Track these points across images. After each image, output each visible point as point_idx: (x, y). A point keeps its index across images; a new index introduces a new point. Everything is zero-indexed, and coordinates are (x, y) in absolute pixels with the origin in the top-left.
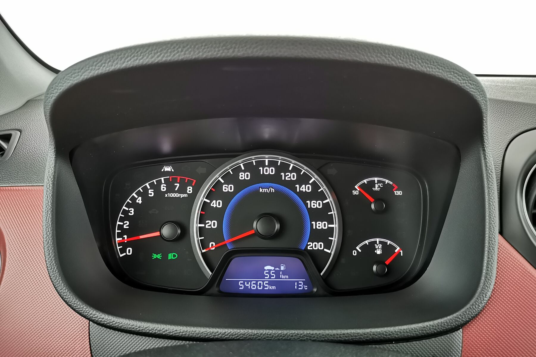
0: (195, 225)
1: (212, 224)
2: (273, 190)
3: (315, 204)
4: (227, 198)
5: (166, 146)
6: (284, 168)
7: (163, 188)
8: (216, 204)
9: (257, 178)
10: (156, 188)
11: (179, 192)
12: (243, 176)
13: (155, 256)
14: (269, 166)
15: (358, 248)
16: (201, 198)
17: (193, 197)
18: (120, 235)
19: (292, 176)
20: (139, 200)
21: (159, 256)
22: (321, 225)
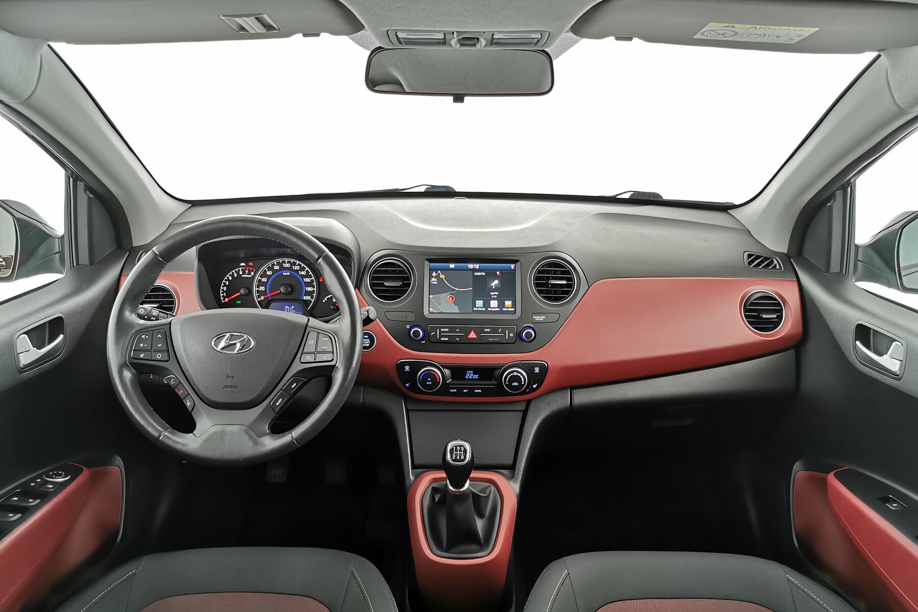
0: (255, 289)
1: (262, 288)
2: (289, 274)
3: (307, 280)
4: (269, 277)
5: (242, 255)
6: (294, 264)
7: (241, 273)
8: (264, 280)
9: (282, 268)
10: (238, 272)
11: (248, 274)
12: (276, 268)
13: (238, 302)
14: (287, 263)
15: (325, 299)
16: (257, 277)
17: (254, 277)
18: (222, 293)
19: (297, 268)
20: (230, 278)
21: (240, 302)
22: (309, 289)
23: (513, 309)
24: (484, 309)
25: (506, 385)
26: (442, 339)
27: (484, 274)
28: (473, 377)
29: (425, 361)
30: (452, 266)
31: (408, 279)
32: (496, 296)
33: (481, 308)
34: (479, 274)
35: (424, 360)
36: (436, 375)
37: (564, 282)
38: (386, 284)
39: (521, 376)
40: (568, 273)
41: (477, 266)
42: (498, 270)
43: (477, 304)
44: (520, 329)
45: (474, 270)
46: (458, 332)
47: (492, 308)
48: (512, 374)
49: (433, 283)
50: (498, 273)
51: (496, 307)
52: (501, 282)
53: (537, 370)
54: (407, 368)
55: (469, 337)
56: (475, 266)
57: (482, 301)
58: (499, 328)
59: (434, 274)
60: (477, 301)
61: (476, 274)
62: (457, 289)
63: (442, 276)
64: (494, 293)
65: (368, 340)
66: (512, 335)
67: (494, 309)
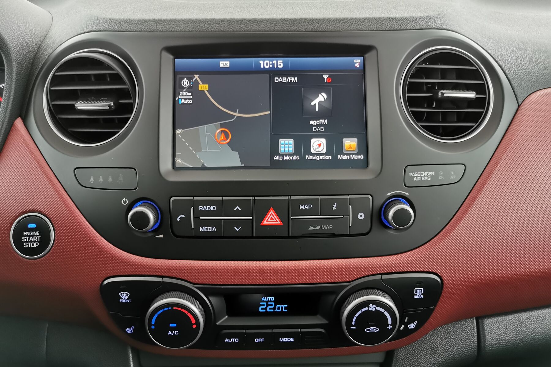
23: (361, 157)
24: (297, 158)
25: (350, 331)
26: (204, 229)
27: (295, 80)
28: (275, 308)
29: (165, 280)
30: (225, 64)
31: (129, 94)
32: (322, 129)
33: (290, 155)
34: (284, 80)
35: (162, 277)
36: (189, 315)
37: (471, 95)
38: (81, 105)
39: (386, 313)
40: (476, 74)
41: (279, 63)
42: (326, 72)
43: (281, 146)
44: (379, 202)
45: (274, 72)
46: (237, 214)
47: (314, 155)
48: (366, 309)
49: (183, 101)
50: (326, 77)
51: (324, 151)
52: (334, 97)
53: (419, 293)
54: (124, 297)
55: (265, 223)
56: (275, 62)
57: (291, 141)
58: (333, 201)
59: (185, 82)
60: (281, 141)
61: (278, 80)
62: (237, 114)
63: (203, 87)
64: (320, 122)
65: (37, 233)
66: (361, 216)
67: (318, 158)
